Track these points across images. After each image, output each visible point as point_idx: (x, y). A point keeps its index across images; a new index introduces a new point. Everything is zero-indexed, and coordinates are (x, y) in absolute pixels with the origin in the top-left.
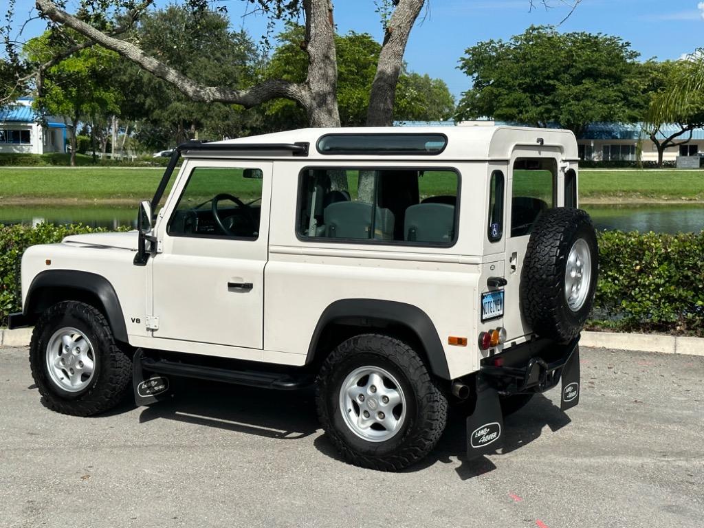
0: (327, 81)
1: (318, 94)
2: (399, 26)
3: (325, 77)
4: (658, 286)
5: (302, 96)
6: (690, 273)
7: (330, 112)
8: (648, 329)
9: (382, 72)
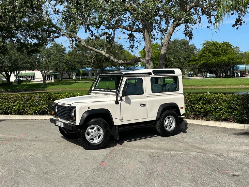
0: (149, 57)
1: (147, 60)
2: (165, 43)
3: (149, 56)
4: (223, 108)
5: (143, 61)
6: (231, 105)
7: (150, 64)
8: (222, 120)
9: (162, 54)
